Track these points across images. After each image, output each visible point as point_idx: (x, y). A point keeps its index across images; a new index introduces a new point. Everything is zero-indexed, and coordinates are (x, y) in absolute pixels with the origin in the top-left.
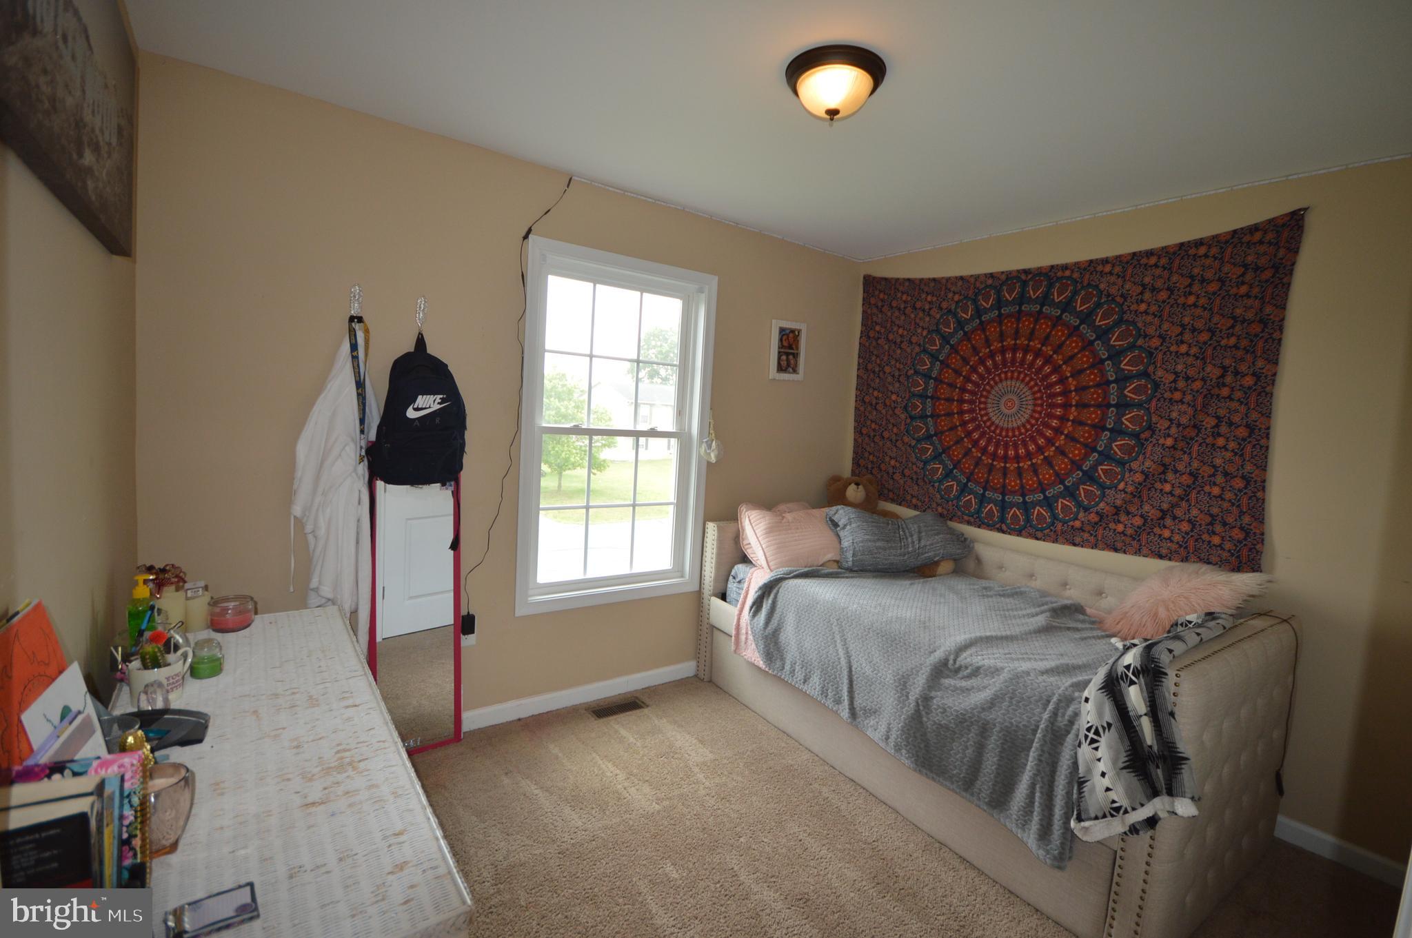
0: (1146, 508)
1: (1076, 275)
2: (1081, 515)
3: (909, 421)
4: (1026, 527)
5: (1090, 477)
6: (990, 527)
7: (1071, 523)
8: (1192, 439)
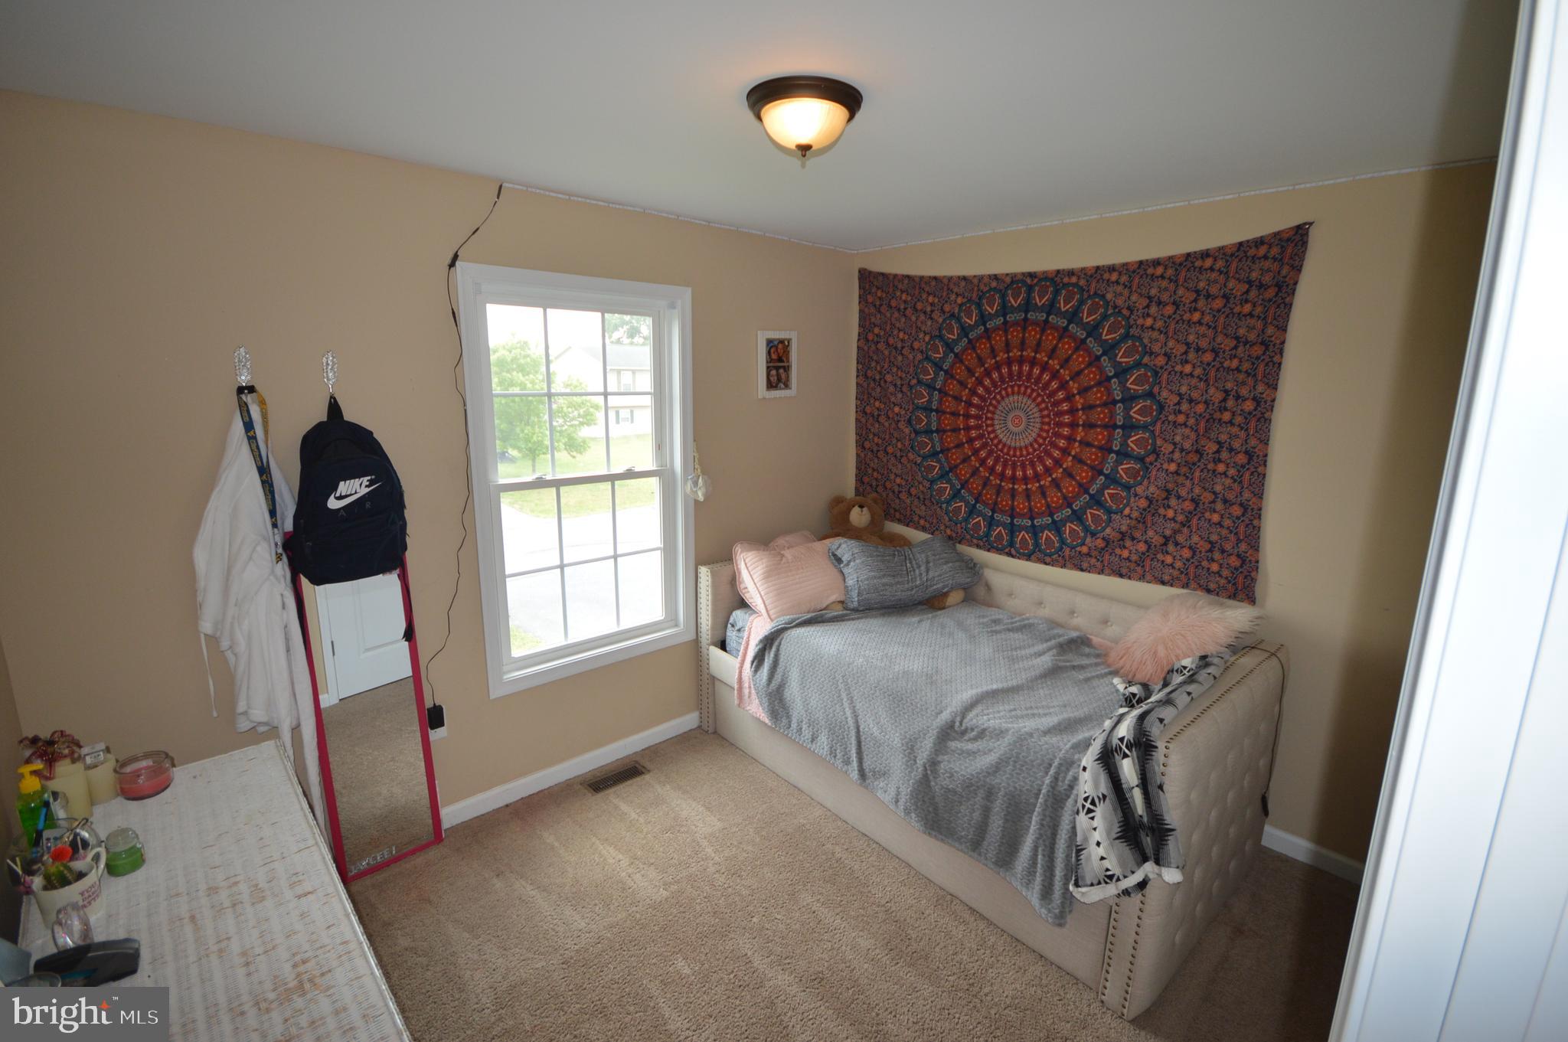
0: (1150, 533)
1: (1082, 282)
2: (1088, 540)
3: (913, 435)
4: (1034, 552)
5: (1097, 501)
6: (999, 551)
7: (1078, 549)
8: (1194, 464)
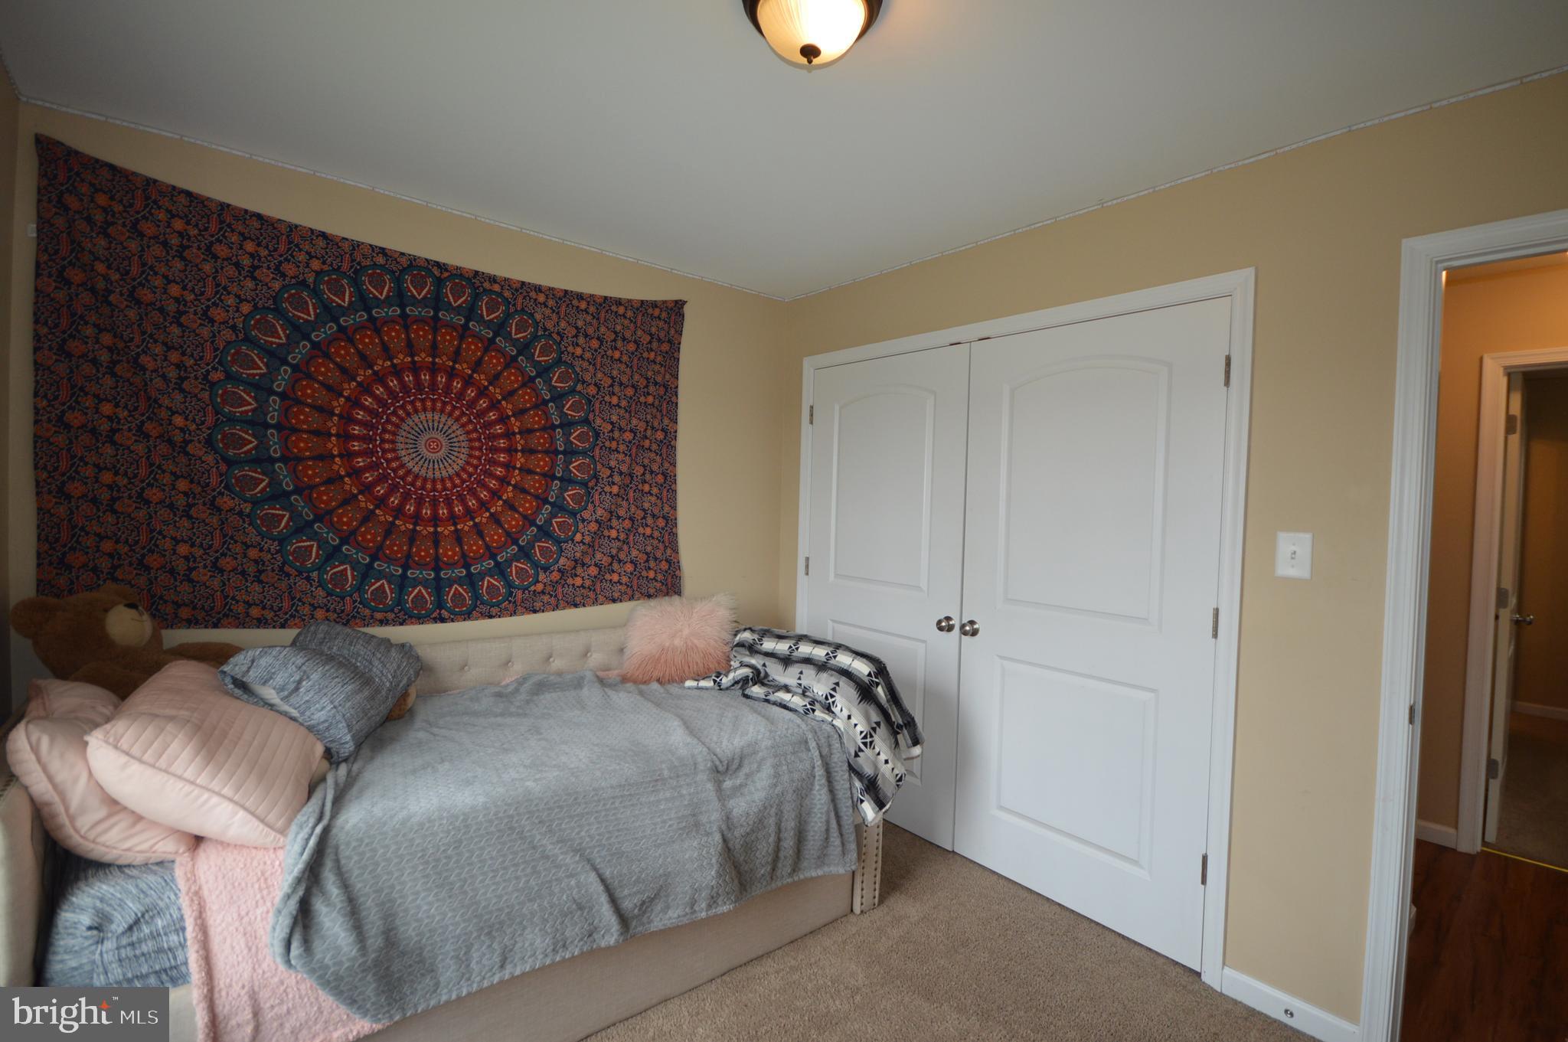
0: (598, 556)
2: (542, 576)
3: (223, 467)
4: (476, 606)
5: (545, 532)
6: (421, 619)
7: (532, 588)
8: (628, 486)
